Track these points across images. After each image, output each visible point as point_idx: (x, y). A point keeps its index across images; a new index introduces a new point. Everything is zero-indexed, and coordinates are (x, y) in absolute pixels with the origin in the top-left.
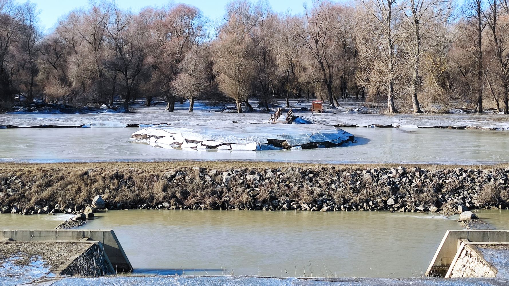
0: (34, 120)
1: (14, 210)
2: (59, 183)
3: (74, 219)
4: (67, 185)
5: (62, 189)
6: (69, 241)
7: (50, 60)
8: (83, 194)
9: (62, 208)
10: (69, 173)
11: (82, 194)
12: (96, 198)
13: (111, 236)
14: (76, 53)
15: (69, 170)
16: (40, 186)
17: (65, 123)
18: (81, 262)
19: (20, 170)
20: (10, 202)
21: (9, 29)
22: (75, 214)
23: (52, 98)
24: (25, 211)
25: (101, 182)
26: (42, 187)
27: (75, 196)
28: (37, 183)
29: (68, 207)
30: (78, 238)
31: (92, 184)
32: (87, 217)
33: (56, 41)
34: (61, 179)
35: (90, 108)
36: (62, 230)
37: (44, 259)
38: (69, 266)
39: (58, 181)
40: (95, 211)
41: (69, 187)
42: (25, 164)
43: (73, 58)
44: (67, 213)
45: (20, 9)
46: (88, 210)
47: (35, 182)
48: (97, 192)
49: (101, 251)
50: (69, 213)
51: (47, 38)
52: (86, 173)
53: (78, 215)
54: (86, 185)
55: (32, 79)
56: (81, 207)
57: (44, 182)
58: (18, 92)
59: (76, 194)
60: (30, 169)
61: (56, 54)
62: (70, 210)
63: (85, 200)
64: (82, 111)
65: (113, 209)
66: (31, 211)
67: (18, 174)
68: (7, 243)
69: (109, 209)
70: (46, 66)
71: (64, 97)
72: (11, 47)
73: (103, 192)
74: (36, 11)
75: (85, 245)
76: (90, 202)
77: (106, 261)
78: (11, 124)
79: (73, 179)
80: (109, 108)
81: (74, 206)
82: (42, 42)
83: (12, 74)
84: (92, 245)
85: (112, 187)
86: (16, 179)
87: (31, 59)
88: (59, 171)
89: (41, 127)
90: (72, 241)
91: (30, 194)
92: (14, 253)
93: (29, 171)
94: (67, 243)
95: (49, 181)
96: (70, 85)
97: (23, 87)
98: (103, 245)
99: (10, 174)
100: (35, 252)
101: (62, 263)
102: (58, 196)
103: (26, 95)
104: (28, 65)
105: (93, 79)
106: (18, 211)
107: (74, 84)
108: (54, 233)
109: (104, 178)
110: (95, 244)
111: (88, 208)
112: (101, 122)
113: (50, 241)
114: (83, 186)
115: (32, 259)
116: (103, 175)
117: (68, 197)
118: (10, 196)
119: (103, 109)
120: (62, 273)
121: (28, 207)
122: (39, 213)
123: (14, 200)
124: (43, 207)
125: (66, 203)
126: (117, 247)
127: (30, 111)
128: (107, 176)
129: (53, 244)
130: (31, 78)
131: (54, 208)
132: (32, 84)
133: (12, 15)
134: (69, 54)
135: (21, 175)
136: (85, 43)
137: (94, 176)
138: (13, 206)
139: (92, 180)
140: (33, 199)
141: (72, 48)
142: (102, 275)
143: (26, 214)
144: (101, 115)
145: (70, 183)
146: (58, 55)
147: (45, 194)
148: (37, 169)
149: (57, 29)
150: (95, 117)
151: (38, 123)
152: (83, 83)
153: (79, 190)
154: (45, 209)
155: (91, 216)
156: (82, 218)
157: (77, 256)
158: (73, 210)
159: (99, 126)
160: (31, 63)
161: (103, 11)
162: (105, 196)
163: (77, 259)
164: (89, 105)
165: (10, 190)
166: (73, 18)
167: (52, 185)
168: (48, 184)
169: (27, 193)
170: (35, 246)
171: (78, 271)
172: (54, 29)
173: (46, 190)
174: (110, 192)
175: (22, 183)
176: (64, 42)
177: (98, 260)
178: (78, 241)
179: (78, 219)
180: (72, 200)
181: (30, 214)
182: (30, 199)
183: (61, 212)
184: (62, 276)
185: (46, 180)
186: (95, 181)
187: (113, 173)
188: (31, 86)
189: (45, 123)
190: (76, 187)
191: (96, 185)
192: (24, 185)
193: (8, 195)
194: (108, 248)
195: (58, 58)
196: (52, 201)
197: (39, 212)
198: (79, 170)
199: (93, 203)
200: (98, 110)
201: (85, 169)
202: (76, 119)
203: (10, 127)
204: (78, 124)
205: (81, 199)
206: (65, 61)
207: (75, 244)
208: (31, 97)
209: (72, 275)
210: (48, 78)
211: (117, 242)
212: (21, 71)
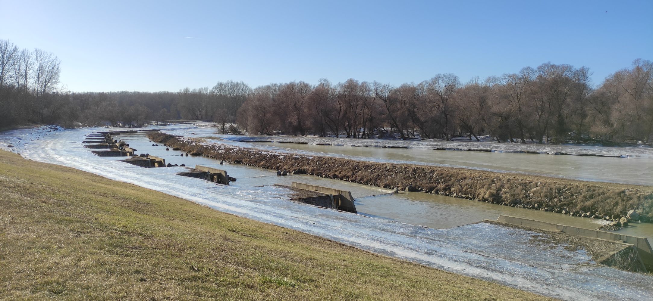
0: (582, 150)
1: (564, 212)
2: (600, 197)
3: (611, 224)
4: (606, 199)
5: (602, 201)
6: (607, 240)
7: (597, 108)
8: (620, 208)
9: (601, 215)
10: (609, 190)
11: (618, 207)
12: (631, 212)
13: (645, 243)
14: (619, 102)
15: (609, 188)
16: (584, 197)
17: (605, 154)
18: (617, 258)
19: (570, 184)
20: (561, 205)
21: (567, 87)
22: (612, 221)
23: (596, 135)
24: (572, 213)
25: (636, 200)
26: (586, 198)
27: (613, 208)
28: (583, 195)
29: (606, 215)
30: (615, 240)
31: (628, 200)
32: (622, 225)
33: (603, 94)
34: (602, 194)
35: (627, 143)
36: (601, 231)
37: (587, 249)
38: (608, 259)
39: (599, 195)
40: (629, 221)
41: (608, 201)
42: (574, 181)
43: (616, 106)
44: (605, 219)
45: (577, 72)
46: (623, 220)
47: (581, 194)
48: (632, 207)
49: (635, 253)
50: (607, 220)
51: (595, 92)
52: (623, 192)
53: (615, 222)
54: (623, 201)
55: (582, 121)
56: (618, 217)
57: (588, 195)
58: (570, 130)
59: (614, 206)
60: (578, 185)
61: (602, 103)
62: (608, 218)
63: (621, 212)
64: (620, 145)
65: (645, 222)
66: (576, 214)
67: (569, 187)
68: (560, 234)
69: (642, 222)
70: (593, 112)
71: (606, 134)
72: (568, 99)
73: (638, 208)
74: (589, 73)
75: (622, 246)
76: (626, 214)
77: (639, 261)
78: (563, 152)
79: (612, 195)
80: (644, 144)
81: (611, 215)
82: (591, 96)
83: (567, 118)
84: (627, 246)
85: (645, 205)
86: (567, 190)
87: (582, 107)
88: (601, 188)
89: (586, 155)
90: (610, 241)
91: (576, 202)
92: (565, 241)
93: (577, 186)
94: (606, 242)
95: (592, 195)
96: (612, 125)
97: (574, 126)
98: (637, 248)
99: (562, 186)
100: (580, 243)
101: (601, 256)
102: (599, 206)
103: (576, 133)
104: (580, 112)
105: (632, 121)
106: (567, 213)
107: (615, 126)
108: (596, 233)
109: (639, 197)
110: (630, 247)
111: (623, 218)
112: (637, 154)
113: (592, 238)
114: (620, 201)
115: (578, 248)
116: (638, 195)
117: (607, 208)
118: (562, 201)
119: (639, 145)
120: (602, 263)
121: (574, 211)
122: (583, 217)
123: (565, 205)
124: (586, 212)
125: (605, 211)
126: (649, 252)
127: (578, 144)
128: (641, 196)
129: (595, 240)
130: (580, 120)
131: (595, 214)
132: (581, 125)
133: (570, 77)
134: (613, 103)
135: (571, 188)
136: (627, 95)
137: (630, 195)
138: (564, 209)
139: (628, 197)
140: (579, 206)
141: (616, 98)
142: (636, 271)
143: (573, 215)
144: (637, 149)
145: (609, 198)
146: (603, 104)
147: (588, 203)
148: (583, 185)
149: (605, 85)
150: (632, 150)
151: (584, 152)
152: (623, 125)
153: (616, 204)
154: (588, 214)
155: (626, 225)
156: (618, 225)
157: (615, 252)
158: (610, 218)
159: (635, 157)
160: (582, 110)
161: (645, 70)
162: (639, 211)
163: (614, 255)
164: (627, 141)
165: (562, 197)
166: (619, 76)
167: (594, 198)
168: (591, 197)
169: (575, 201)
170: (580, 239)
171: (615, 264)
172: (602, 85)
173: (589, 200)
174: (644, 209)
175: (571, 193)
176: (609, 94)
177: (632, 259)
178: (615, 242)
179: (614, 225)
180: (610, 210)
181: (576, 216)
182: (577, 206)
183: (601, 218)
184: (602, 265)
185: (590, 194)
186: (631, 199)
187: (648, 194)
188: (581, 126)
189: (590, 153)
190: (614, 201)
191: (631, 202)
192: (572, 195)
193: (560, 201)
194: (641, 252)
195: (603, 106)
196: (593, 209)
197: (583, 215)
198: (617, 189)
199: (628, 215)
200: (635, 145)
201: (623, 189)
202: (615, 151)
203: (563, 154)
204: (616, 154)
205: (617, 211)
206: (609, 108)
207: (613, 243)
208: (580, 134)
209: (610, 266)
210: (594, 121)
211: (650, 248)
212: (573, 116)
